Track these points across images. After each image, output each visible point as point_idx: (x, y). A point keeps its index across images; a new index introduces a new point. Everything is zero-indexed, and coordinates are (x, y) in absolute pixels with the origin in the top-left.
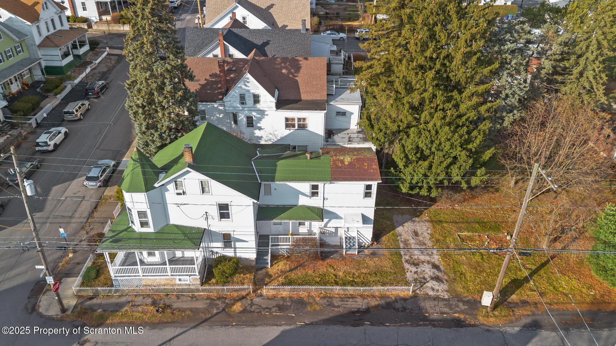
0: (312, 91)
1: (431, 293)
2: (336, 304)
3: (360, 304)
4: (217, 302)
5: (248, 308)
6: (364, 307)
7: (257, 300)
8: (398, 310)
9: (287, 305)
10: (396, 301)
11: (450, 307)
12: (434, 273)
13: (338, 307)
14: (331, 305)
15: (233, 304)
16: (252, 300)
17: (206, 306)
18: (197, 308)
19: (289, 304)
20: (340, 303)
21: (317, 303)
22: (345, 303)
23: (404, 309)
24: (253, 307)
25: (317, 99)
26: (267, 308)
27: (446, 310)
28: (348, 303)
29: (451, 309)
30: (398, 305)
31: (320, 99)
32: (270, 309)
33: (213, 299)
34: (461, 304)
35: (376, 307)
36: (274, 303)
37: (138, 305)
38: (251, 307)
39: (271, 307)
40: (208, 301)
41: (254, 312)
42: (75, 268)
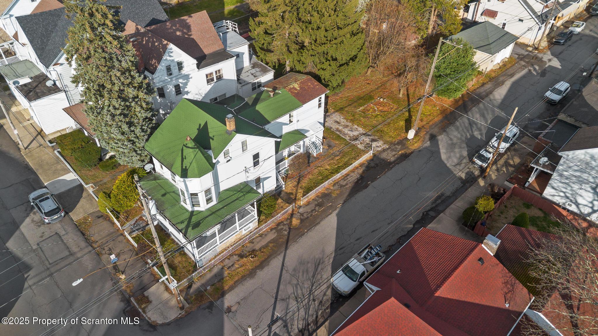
0: (210, 44)
1: (379, 149)
2: (344, 184)
3: (355, 176)
4: (280, 228)
5: (302, 218)
6: (359, 176)
7: (301, 210)
8: (374, 167)
9: (321, 202)
10: (369, 164)
11: (393, 150)
12: (369, 139)
13: (347, 184)
14: (342, 186)
15: (291, 222)
16: (298, 212)
17: (276, 234)
18: (272, 239)
19: (321, 200)
20: (345, 182)
21: (334, 190)
22: (347, 180)
23: (377, 165)
24: (304, 215)
25: (217, 49)
26: (312, 211)
27: (394, 153)
28: (349, 179)
29: (395, 151)
30: (372, 164)
31: (219, 49)
32: (315, 210)
33: (275, 228)
34: (397, 146)
35: (363, 172)
36: (313, 205)
37: (232, 265)
38: (303, 216)
39: (313, 208)
40: (274, 231)
41: (308, 217)
42: (142, 281)
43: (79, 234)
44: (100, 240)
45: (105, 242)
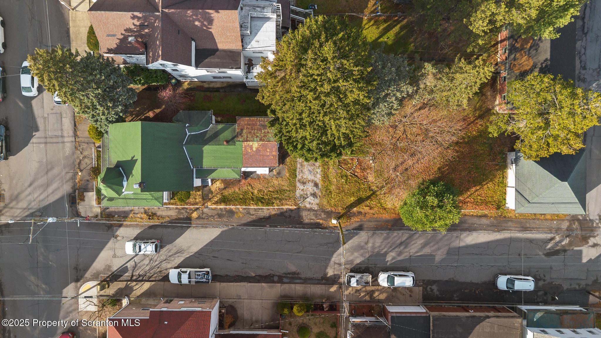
1: (308, 206)
2: (252, 213)
3: (265, 214)
4: (182, 211)
5: (201, 215)
6: (267, 216)
7: (205, 210)
8: (286, 217)
9: (223, 214)
10: (286, 212)
11: (316, 215)
12: (313, 190)
13: (253, 215)
14: (249, 213)
15: (192, 213)
16: (202, 210)
17: (176, 214)
18: (171, 215)
19: (224, 213)
20: (254, 213)
21: (241, 213)
22: (257, 212)
23: (290, 216)
24: (204, 215)
26: (212, 216)
27: (313, 218)
28: (259, 212)
29: (316, 217)
30: (287, 214)
31: (235, 48)
32: (214, 216)
33: (180, 209)
34: (323, 214)
35: (275, 215)
36: (216, 212)
37: (137, 213)
38: (203, 215)
39: (214, 215)
40: (177, 211)
41: (204, 218)
42: (87, 184)
43: (73, 122)
44: (81, 137)
45: (83, 141)
